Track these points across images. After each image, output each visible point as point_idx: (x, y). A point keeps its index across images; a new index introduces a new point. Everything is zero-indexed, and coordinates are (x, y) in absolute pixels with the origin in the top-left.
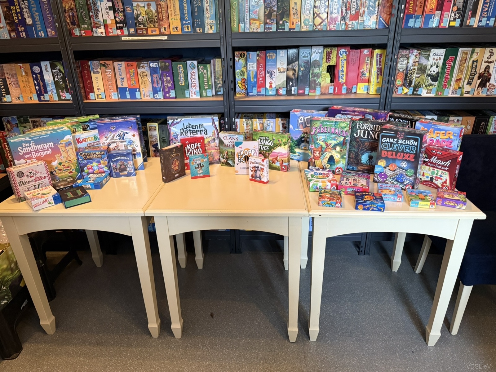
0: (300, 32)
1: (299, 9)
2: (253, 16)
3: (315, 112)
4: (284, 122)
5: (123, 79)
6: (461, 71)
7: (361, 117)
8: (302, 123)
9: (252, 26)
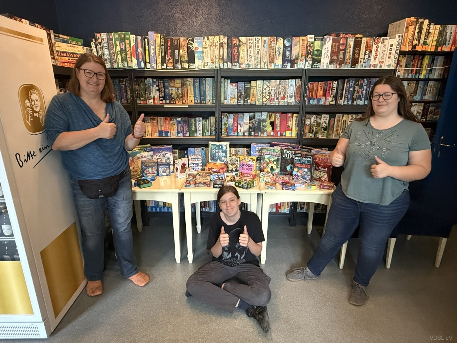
0: (255, 105)
1: (255, 94)
2: (232, 96)
3: (264, 145)
4: (247, 150)
5: (162, 126)
6: (338, 126)
7: (286, 148)
8: (257, 151)
9: (231, 101)
